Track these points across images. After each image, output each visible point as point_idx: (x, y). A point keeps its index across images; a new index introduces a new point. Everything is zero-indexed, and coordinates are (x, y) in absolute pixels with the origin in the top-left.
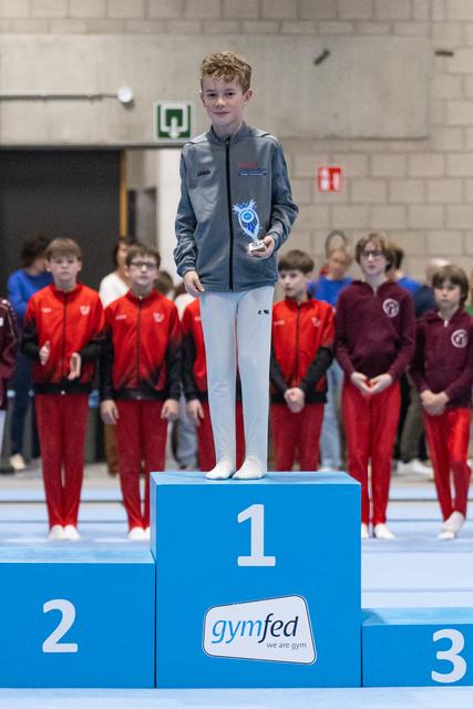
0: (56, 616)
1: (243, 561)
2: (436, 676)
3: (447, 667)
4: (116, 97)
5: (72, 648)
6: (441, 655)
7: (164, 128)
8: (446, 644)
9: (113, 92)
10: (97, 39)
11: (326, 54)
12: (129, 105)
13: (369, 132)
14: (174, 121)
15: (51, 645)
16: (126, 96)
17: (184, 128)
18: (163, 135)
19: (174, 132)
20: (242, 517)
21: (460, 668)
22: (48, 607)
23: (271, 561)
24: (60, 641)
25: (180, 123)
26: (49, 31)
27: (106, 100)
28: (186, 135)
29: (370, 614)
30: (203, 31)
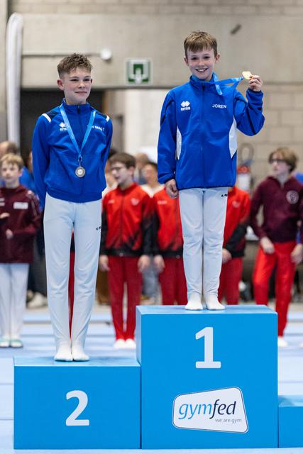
0: (75, 401)
1: (199, 365)
4: (98, 55)
5: (86, 423)
7: (132, 76)
9: (97, 52)
11: (238, 27)
12: (108, 61)
14: (139, 71)
15: (72, 421)
16: (106, 54)
17: (145, 76)
18: (131, 80)
19: (139, 78)
20: (198, 336)
22: (70, 395)
23: (218, 365)
24: (78, 418)
25: (142, 73)
26: (55, 12)
27: (94, 58)
28: (146, 80)
29: (283, 399)
30: (157, 13)
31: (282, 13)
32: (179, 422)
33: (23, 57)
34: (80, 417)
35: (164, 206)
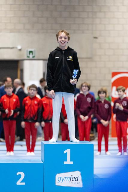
0: (20, 176)
1: (65, 163)
4: (16, 48)
5: (24, 184)
7: (29, 55)
10: (12, 34)
12: (20, 50)
15: (19, 183)
16: (19, 48)
17: (33, 55)
18: (28, 57)
19: (31, 56)
20: (65, 152)
22: (18, 174)
23: (72, 163)
25: (32, 54)
28: (34, 57)
30: (38, 32)
31: (83, 33)
32: (58, 183)
34: (22, 182)
35: (45, 104)
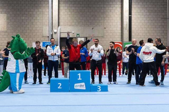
0: (59, 85)
2: (98, 91)
3: (99, 90)
5: (61, 88)
6: (98, 89)
8: (99, 87)
11: (93, 28)
12: (73, 33)
13: (97, 36)
14: (78, 35)
16: (73, 32)
21: (100, 90)
22: (58, 84)
23: (81, 79)
26: (65, 26)
27: (71, 33)
32: (75, 88)
33: (60, 33)
34: (60, 87)
